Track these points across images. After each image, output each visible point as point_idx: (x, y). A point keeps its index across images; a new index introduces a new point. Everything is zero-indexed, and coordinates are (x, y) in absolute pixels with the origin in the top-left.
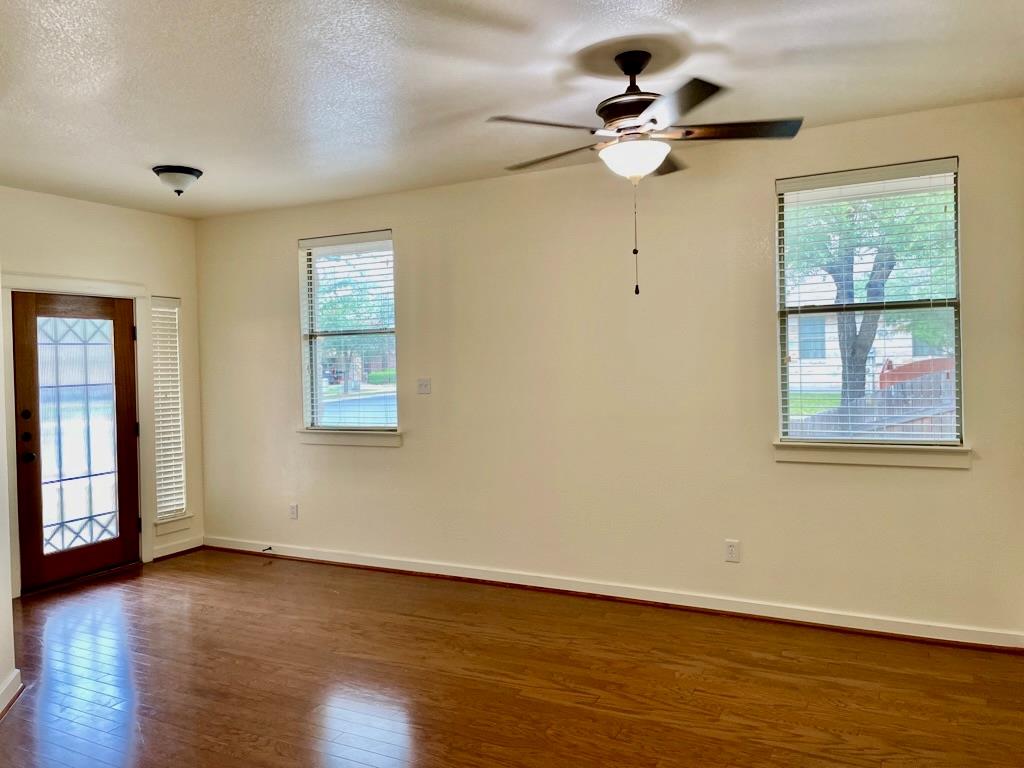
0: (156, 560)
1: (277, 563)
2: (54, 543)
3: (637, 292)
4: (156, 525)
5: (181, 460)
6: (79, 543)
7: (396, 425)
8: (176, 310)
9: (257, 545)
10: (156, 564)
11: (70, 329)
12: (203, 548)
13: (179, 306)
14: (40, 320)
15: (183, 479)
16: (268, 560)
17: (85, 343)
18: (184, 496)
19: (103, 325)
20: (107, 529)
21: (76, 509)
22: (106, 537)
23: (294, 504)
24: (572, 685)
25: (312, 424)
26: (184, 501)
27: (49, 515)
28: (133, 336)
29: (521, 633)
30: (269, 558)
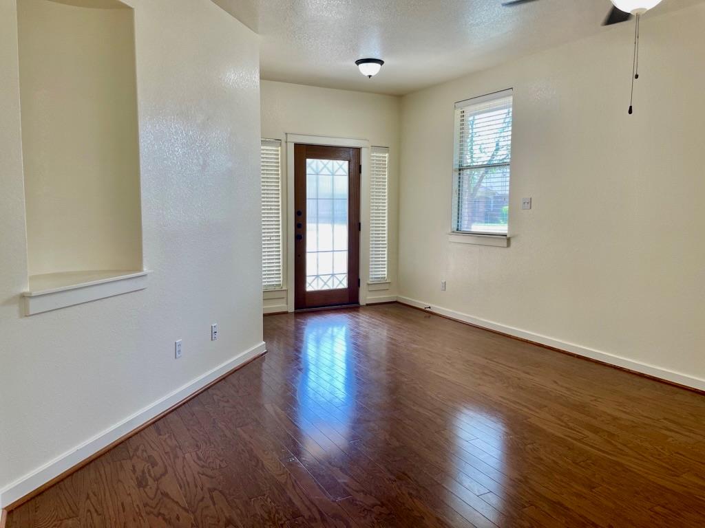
0: (367, 305)
1: (432, 316)
2: (312, 285)
3: (630, 112)
4: (369, 284)
5: (385, 247)
6: (326, 288)
7: (507, 232)
8: (387, 155)
9: (422, 304)
10: (368, 307)
11: (325, 166)
12: (396, 302)
13: (388, 152)
14: (308, 161)
15: (386, 259)
16: (427, 314)
17: (333, 175)
18: (386, 269)
19: (343, 164)
20: (341, 283)
21: (325, 269)
22: (341, 287)
23: (443, 281)
24: (571, 425)
25: (457, 230)
26: (386, 273)
27: (310, 269)
28: (360, 172)
29: (562, 386)
30: (428, 314)
